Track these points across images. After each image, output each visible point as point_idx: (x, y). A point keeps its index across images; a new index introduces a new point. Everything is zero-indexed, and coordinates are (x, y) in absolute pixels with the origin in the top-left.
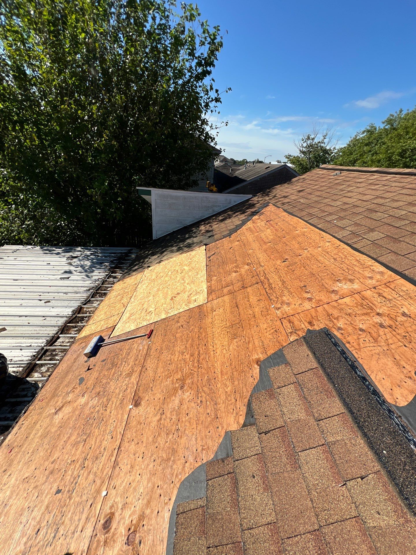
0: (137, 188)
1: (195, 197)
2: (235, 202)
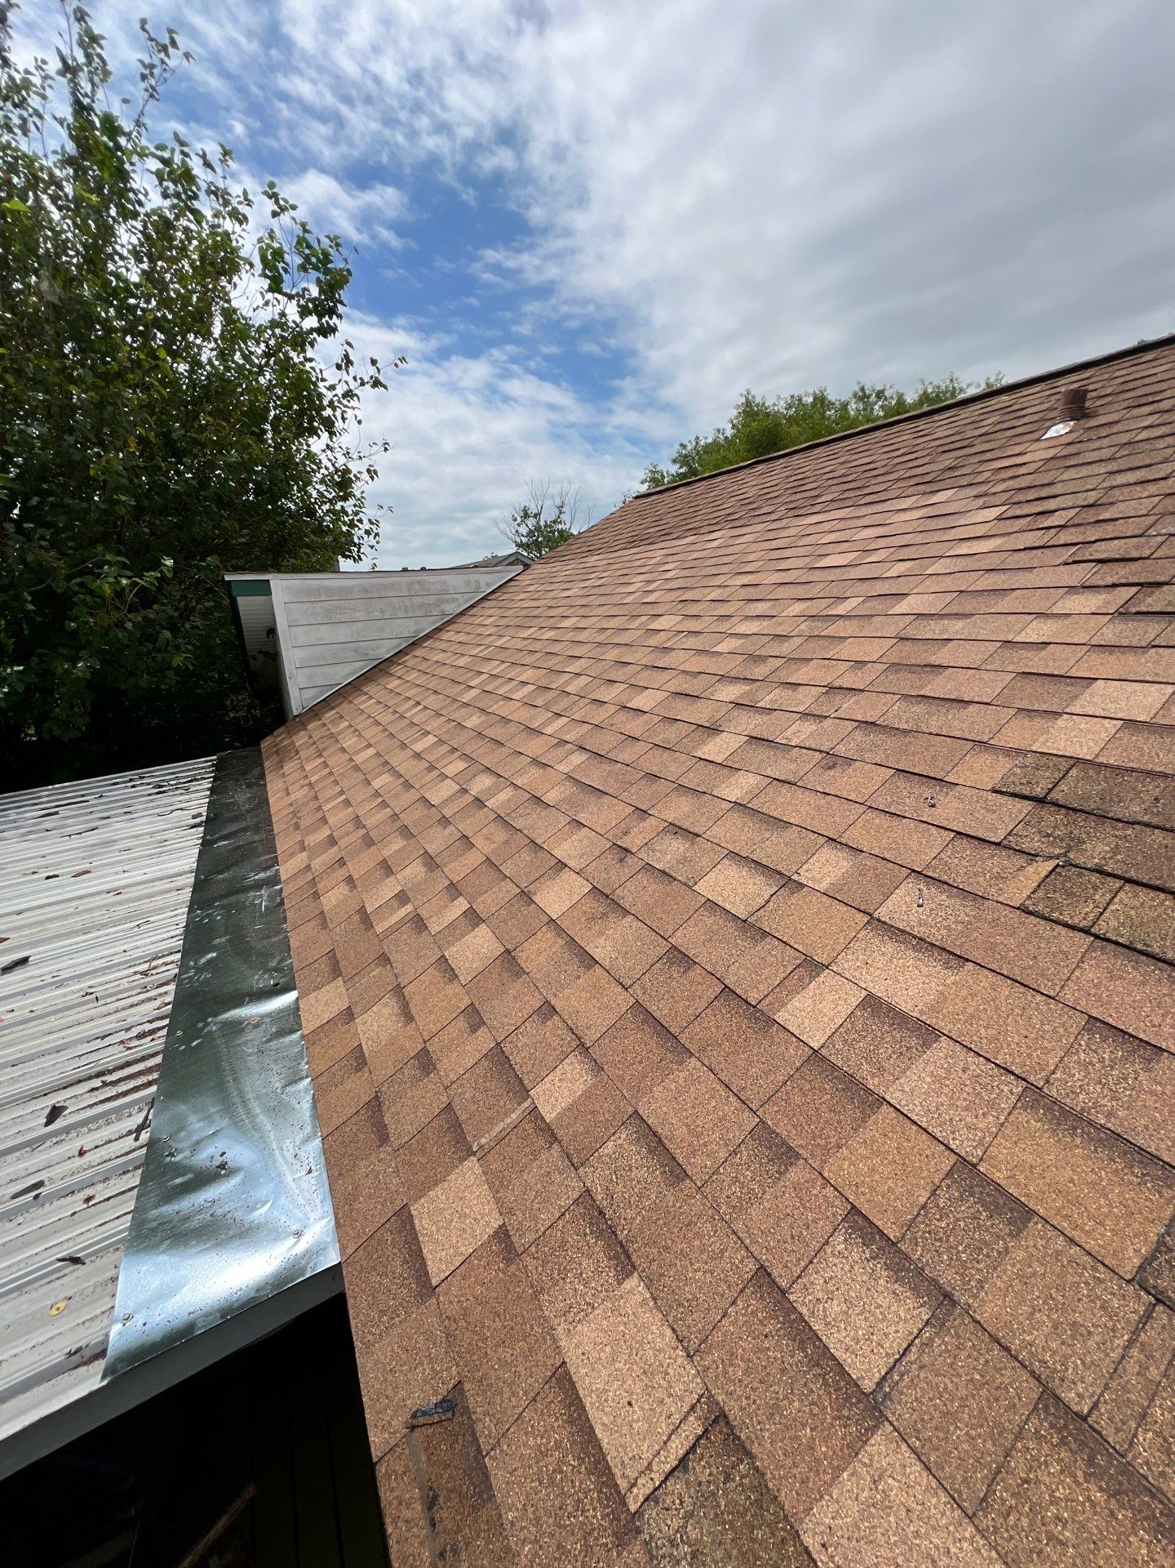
0: (227, 578)
2: (488, 585)
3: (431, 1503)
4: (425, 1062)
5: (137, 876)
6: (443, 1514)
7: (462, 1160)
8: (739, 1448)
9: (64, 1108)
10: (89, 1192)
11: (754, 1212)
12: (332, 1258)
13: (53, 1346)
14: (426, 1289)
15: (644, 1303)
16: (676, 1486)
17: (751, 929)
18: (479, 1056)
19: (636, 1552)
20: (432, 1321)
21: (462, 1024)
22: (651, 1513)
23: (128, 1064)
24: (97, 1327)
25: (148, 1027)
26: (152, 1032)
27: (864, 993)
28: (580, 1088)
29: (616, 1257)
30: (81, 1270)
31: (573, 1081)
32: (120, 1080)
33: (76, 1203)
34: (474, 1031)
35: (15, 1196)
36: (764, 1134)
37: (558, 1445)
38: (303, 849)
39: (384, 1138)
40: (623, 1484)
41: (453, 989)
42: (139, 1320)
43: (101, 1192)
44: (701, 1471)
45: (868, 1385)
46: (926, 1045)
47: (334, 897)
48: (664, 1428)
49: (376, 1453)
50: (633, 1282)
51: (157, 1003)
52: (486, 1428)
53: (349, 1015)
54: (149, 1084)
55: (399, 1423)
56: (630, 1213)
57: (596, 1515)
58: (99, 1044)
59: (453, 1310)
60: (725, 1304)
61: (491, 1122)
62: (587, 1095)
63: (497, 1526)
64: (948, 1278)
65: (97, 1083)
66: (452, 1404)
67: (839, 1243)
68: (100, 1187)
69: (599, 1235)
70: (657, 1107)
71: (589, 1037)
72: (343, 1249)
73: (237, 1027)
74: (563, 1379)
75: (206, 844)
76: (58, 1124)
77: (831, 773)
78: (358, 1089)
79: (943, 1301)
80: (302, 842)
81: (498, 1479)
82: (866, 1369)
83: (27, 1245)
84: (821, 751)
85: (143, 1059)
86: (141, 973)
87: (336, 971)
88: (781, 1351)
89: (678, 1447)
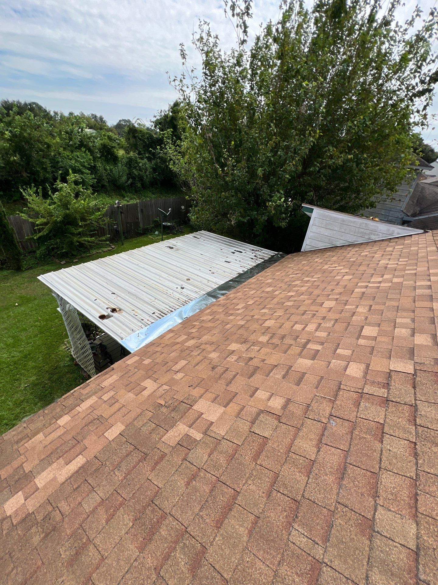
0: (303, 205)
1: (355, 222)
2: (398, 234)
3: (106, 372)
5: (215, 280)
7: (140, 357)
9: (155, 313)
10: (142, 325)
13: (123, 335)
14: (125, 362)
23: (164, 314)
24: (125, 337)
25: (173, 310)
29: (122, 376)
30: (131, 331)
35: (141, 319)
37: (106, 378)
38: (228, 296)
39: (147, 348)
41: (173, 340)
42: (126, 340)
61: (145, 357)
62: (145, 364)
65: (160, 313)
66: (113, 369)
67: (115, 393)
69: (125, 373)
70: (139, 372)
71: (155, 360)
72: (133, 353)
74: (112, 376)
75: (231, 280)
76: (152, 315)
78: (157, 341)
79: (106, 401)
80: (231, 294)
81: (105, 375)
82: (103, 397)
83: (135, 325)
86: (186, 301)
88: (107, 391)
89: (103, 386)
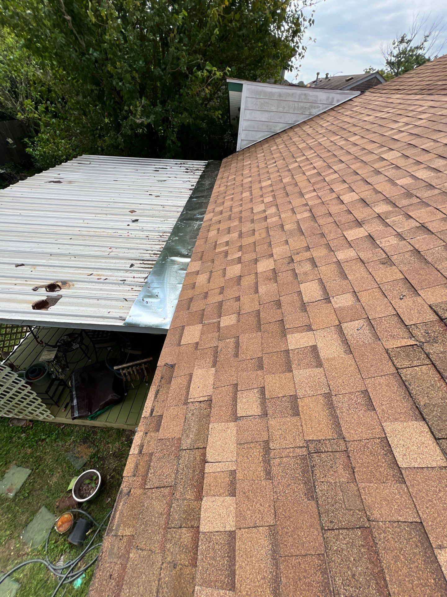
0: (228, 81)
2: (338, 101)
3: (162, 378)
4: (206, 295)
5: (169, 203)
6: (163, 381)
7: (200, 323)
8: (210, 406)
9: (134, 265)
10: (133, 287)
11: (245, 373)
12: (168, 327)
13: (118, 314)
14: (179, 345)
15: (213, 374)
16: (197, 404)
17: (304, 307)
18: (217, 301)
19: (185, 407)
20: (177, 351)
21: (219, 290)
22: (190, 404)
23: (149, 260)
24: (126, 315)
25: (156, 252)
26: (157, 254)
27: (315, 344)
28: (232, 323)
29: (214, 362)
30: (127, 303)
31: (232, 320)
32: (146, 264)
33: (129, 288)
34: (220, 294)
35: (121, 281)
36: (260, 360)
37: (184, 384)
38: (213, 212)
39: (188, 309)
40: (189, 397)
41: (222, 279)
42: (132, 318)
43: (135, 288)
44: (202, 405)
45: (239, 415)
46: (317, 367)
47: (212, 233)
48: (201, 395)
49: (158, 365)
50: (213, 369)
51: (160, 246)
52: (175, 374)
53: (197, 273)
54: (151, 268)
55: (164, 363)
56: (222, 356)
57: (183, 398)
58: (145, 252)
59: (181, 351)
60: (226, 385)
61: (210, 319)
62: (232, 326)
63: (169, 388)
64: (270, 412)
65: (142, 262)
66: (173, 366)
67: (256, 391)
68: (135, 287)
69: (214, 356)
70: (244, 339)
71: (243, 312)
72: (170, 327)
73: (173, 262)
74: (191, 375)
75: (191, 198)
76: (132, 268)
77: (381, 266)
78: (190, 293)
79: (265, 414)
80: (214, 209)
81: (173, 382)
82: (240, 413)
83: (120, 292)
84: (387, 254)
85: (152, 261)
86: (160, 236)
87: (201, 259)
88: (229, 399)
89: (201, 399)
